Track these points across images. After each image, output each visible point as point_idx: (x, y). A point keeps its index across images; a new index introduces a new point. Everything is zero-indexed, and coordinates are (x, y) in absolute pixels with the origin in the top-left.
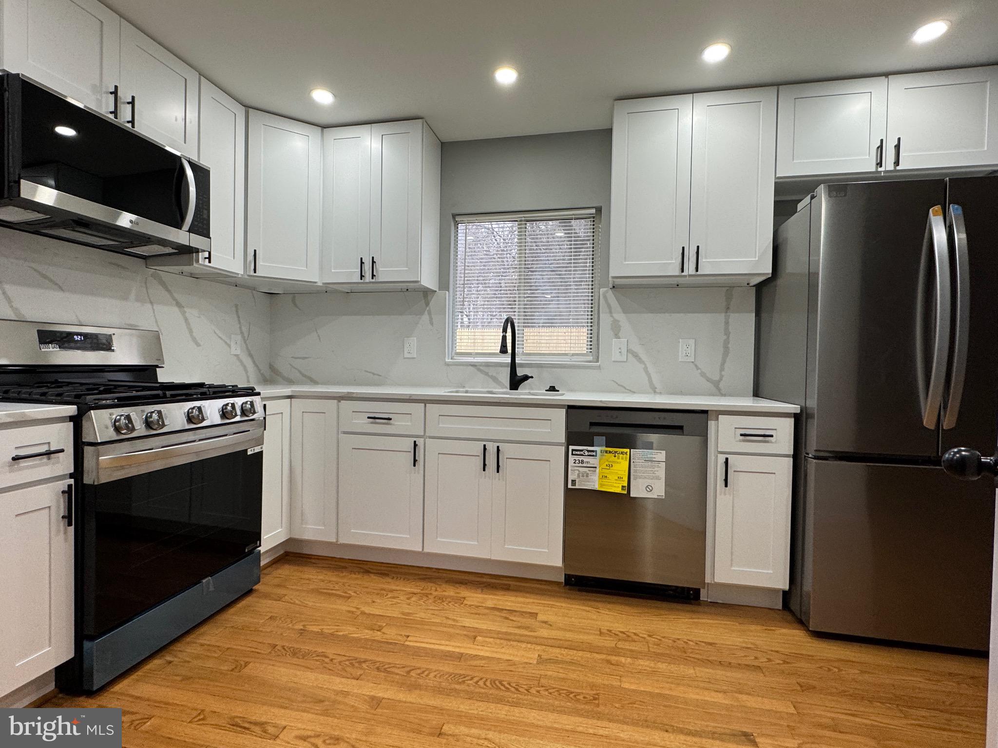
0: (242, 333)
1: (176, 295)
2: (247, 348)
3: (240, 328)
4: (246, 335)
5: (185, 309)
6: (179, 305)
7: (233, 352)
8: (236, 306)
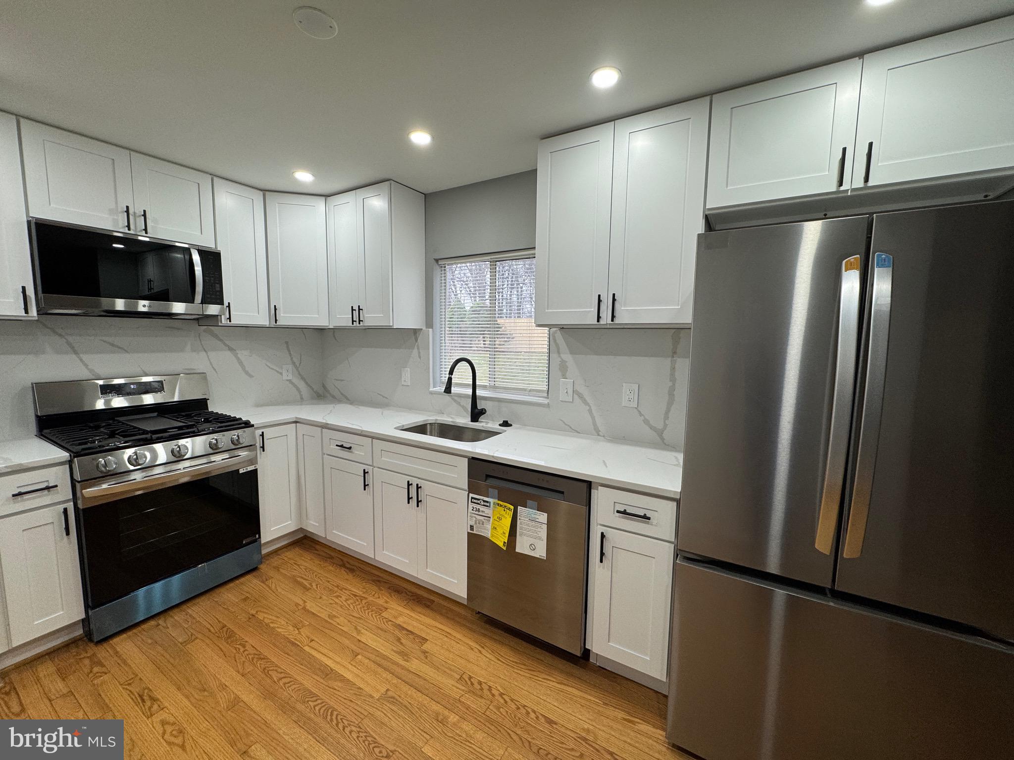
0: (294, 363)
1: (227, 342)
2: (300, 374)
3: (292, 359)
4: (297, 364)
5: (237, 352)
6: (231, 349)
7: (285, 378)
8: (287, 343)
